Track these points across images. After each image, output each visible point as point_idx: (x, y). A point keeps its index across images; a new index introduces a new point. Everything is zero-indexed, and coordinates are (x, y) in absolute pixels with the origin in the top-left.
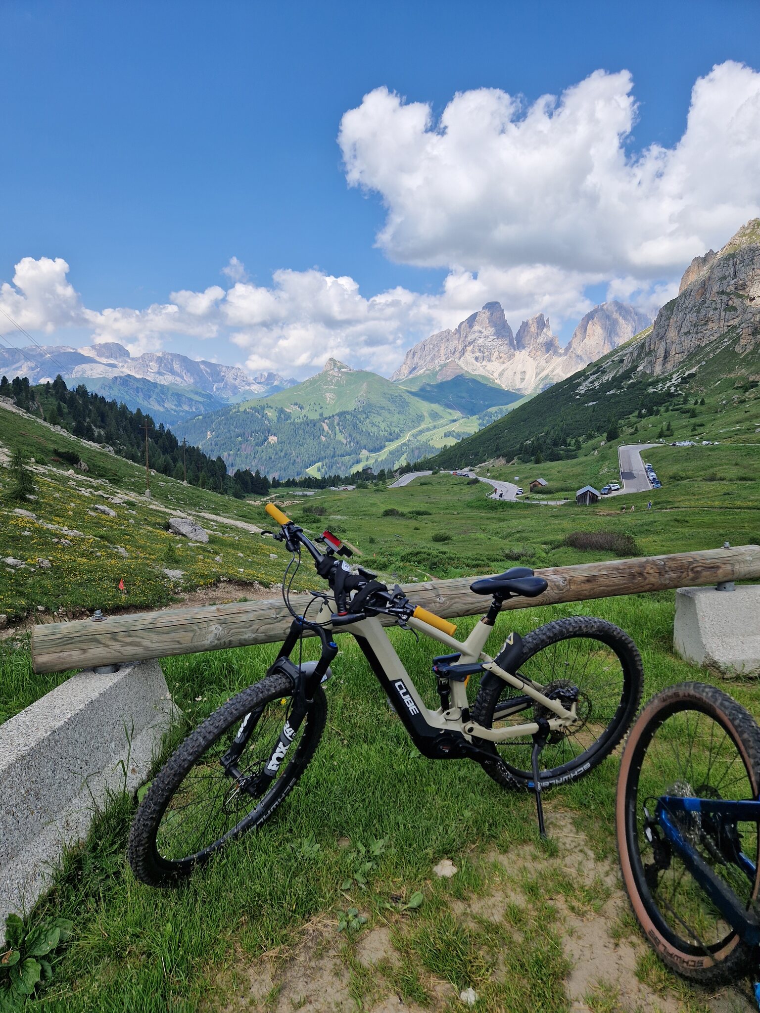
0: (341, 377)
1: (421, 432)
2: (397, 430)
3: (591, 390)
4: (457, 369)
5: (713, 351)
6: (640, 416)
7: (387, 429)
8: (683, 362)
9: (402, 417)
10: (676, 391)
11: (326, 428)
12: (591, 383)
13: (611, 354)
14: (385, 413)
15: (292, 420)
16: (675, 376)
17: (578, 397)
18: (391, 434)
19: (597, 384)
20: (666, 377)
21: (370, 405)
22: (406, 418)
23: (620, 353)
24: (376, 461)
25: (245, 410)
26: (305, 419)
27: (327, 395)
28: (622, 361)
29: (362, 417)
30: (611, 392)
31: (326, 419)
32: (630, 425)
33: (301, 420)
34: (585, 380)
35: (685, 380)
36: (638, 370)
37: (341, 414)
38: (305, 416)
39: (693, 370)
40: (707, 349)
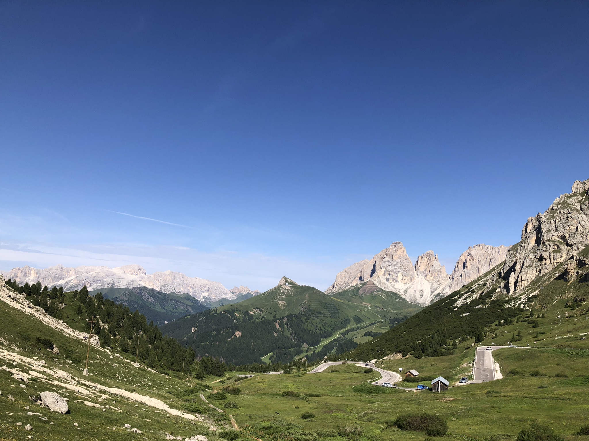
0: (290, 290)
1: (347, 332)
2: (330, 329)
3: (465, 304)
4: (373, 287)
5: (548, 279)
6: (499, 325)
7: (322, 328)
8: (529, 286)
9: (333, 320)
10: (524, 307)
11: (278, 326)
12: (464, 299)
13: (478, 280)
14: (321, 317)
15: (254, 320)
16: (523, 297)
17: (456, 309)
18: (325, 332)
19: (469, 300)
20: (517, 297)
21: (310, 310)
22: (336, 320)
23: (484, 279)
24: (314, 352)
25: (221, 312)
26: (263, 319)
27: (280, 302)
28: (485, 285)
29: (304, 319)
30: (480, 306)
31: (278, 319)
32: (492, 331)
33: (260, 320)
34: (460, 297)
35: (530, 300)
36: (497, 291)
37: (288, 317)
38: (263, 317)
39: (536, 293)
40: (545, 278)
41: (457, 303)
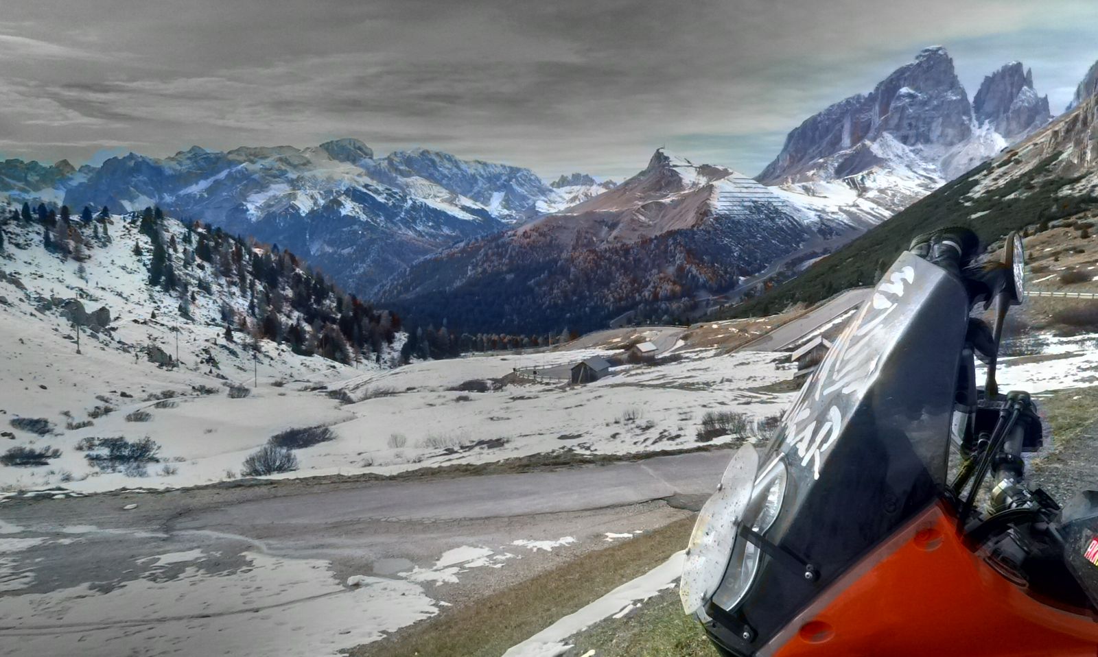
3: (991, 192)
17: (967, 203)
19: (1002, 182)
29: (702, 238)
30: (1012, 196)
34: (986, 176)
36: (1060, 158)
41: (977, 188)
